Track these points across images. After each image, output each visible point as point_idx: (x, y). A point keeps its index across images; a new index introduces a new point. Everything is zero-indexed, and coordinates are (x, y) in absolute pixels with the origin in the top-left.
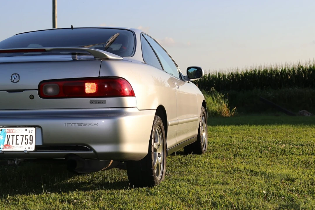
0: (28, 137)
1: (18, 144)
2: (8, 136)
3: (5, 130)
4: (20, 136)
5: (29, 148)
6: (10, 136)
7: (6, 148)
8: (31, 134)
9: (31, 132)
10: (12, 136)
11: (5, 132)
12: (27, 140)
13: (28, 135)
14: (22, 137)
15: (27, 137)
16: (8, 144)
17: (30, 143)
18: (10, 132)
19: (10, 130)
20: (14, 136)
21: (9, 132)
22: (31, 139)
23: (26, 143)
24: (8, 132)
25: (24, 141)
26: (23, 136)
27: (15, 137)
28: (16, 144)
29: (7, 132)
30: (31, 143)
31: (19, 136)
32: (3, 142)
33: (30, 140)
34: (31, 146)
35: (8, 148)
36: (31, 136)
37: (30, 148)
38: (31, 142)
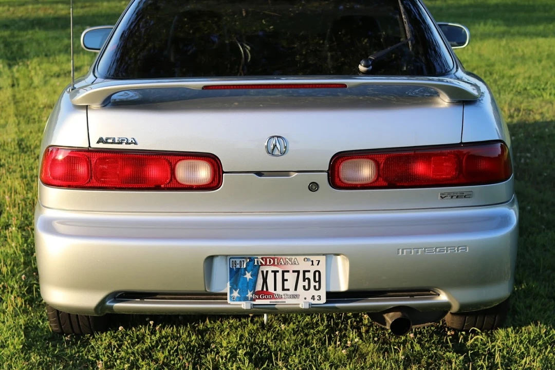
0: (310, 275)
1: (288, 290)
2: (263, 272)
3: (256, 260)
4: (291, 271)
5: (313, 298)
6: (267, 272)
7: (259, 298)
8: (316, 268)
9: (315, 263)
10: (272, 271)
11: (256, 264)
12: (307, 280)
13: (309, 271)
14: (296, 273)
15: (307, 275)
16: (265, 289)
17: (315, 286)
18: (268, 264)
19: (268, 260)
20: (278, 271)
21: (266, 264)
22: (317, 280)
23: (307, 288)
24: (264, 263)
25: (301, 283)
26: (298, 272)
27: (279, 275)
28: (283, 289)
29: (262, 264)
30: (317, 288)
31: (288, 271)
32: (252, 285)
33: (315, 281)
34: (316, 293)
35: (264, 299)
36: (317, 273)
37: (316, 298)
38: (317, 284)
